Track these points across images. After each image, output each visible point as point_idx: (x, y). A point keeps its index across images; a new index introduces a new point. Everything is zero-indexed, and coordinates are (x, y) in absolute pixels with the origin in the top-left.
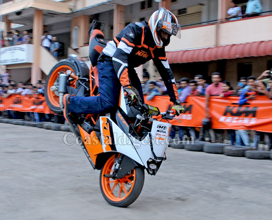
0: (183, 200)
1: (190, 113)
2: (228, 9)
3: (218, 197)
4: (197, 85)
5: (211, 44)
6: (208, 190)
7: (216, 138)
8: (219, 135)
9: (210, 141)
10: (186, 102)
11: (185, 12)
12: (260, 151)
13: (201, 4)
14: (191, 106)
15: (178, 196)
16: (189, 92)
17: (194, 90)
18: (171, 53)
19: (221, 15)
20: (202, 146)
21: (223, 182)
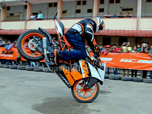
0: (4, 87)
1: (12, 54)
2: (30, 16)
3: (19, 85)
4: (16, 43)
5: (23, 28)
6: (16, 83)
7: (23, 64)
8: (24, 63)
9: (20, 65)
10: (10, 50)
11: (13, 15)
12: (39, 69)
13: (20, 13)
14: (13, 52)
15: (2, 85)
16: (12, 46)
17: (14, 45)
18: (5, 31)
19: (27, 18)
20: (17, 67)
21: (23, 80)
